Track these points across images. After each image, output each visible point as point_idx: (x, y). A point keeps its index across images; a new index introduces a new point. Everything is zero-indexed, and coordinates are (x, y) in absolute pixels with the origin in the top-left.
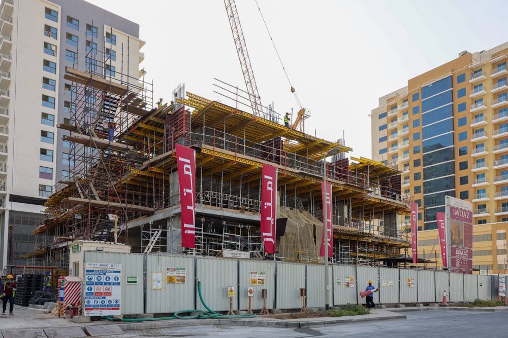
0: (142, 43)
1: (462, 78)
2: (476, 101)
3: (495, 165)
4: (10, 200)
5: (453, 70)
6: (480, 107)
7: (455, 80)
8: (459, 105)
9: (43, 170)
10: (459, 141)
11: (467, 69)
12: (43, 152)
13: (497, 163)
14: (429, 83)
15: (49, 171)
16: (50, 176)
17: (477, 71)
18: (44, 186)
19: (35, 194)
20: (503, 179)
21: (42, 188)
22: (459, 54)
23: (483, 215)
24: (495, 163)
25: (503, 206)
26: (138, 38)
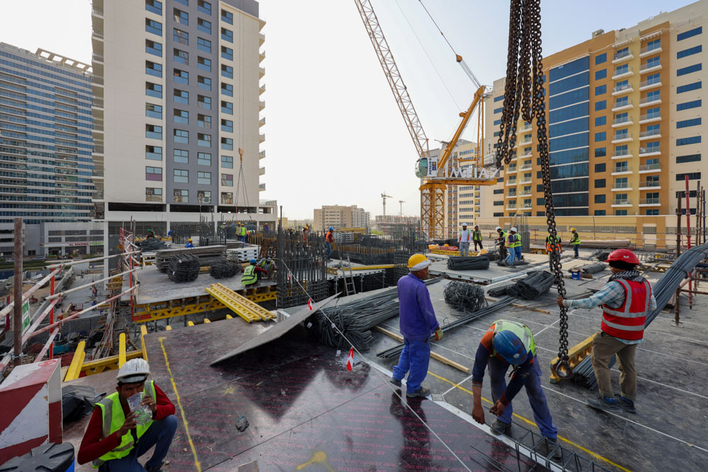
0: (262, 24)
1: (601, 58)
2: (620, 84)
3: (641, 152)
4: (110, 209)
5: (590, 50)
6: (625, 90)
7: (593, 61)
8: (596, 88)
9: (150, 171)
10: (596, 126)
11: (611, 48)
12: (150, 149)
13: (644, 151)
14: (560, 65)
15: (157, 171)
16: (159, 178)
17: (622, 51)
18: (153, 189)
19: (142, 199)
20: (651, 169)
21: (150, 191)
22: (593, 33)
23: (623, 205)
24: (640, 150)
25: (647, 197)
26: (258, 17)
